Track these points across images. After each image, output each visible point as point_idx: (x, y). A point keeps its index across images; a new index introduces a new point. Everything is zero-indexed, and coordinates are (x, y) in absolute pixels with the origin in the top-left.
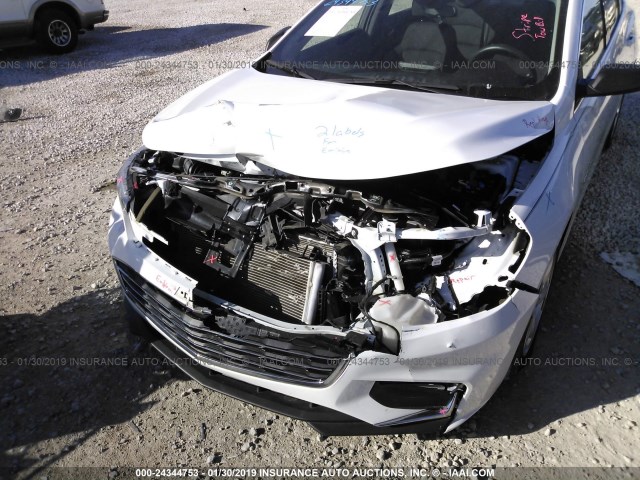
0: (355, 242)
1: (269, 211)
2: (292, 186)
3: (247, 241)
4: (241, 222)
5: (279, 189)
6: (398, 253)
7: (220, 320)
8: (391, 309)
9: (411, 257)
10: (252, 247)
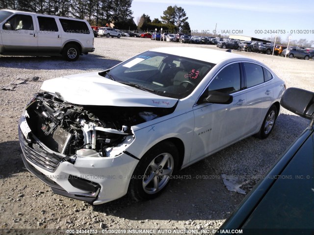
0: (82, 129)
1: (65, 115)
2: (72, 107)
3: (56, 124)
4: (56, 117)
5: (69, 108)
6: (97, 136)
7: (34, 145)
8: (84, 153)
9: (100, 138)
10: (57, 126)
